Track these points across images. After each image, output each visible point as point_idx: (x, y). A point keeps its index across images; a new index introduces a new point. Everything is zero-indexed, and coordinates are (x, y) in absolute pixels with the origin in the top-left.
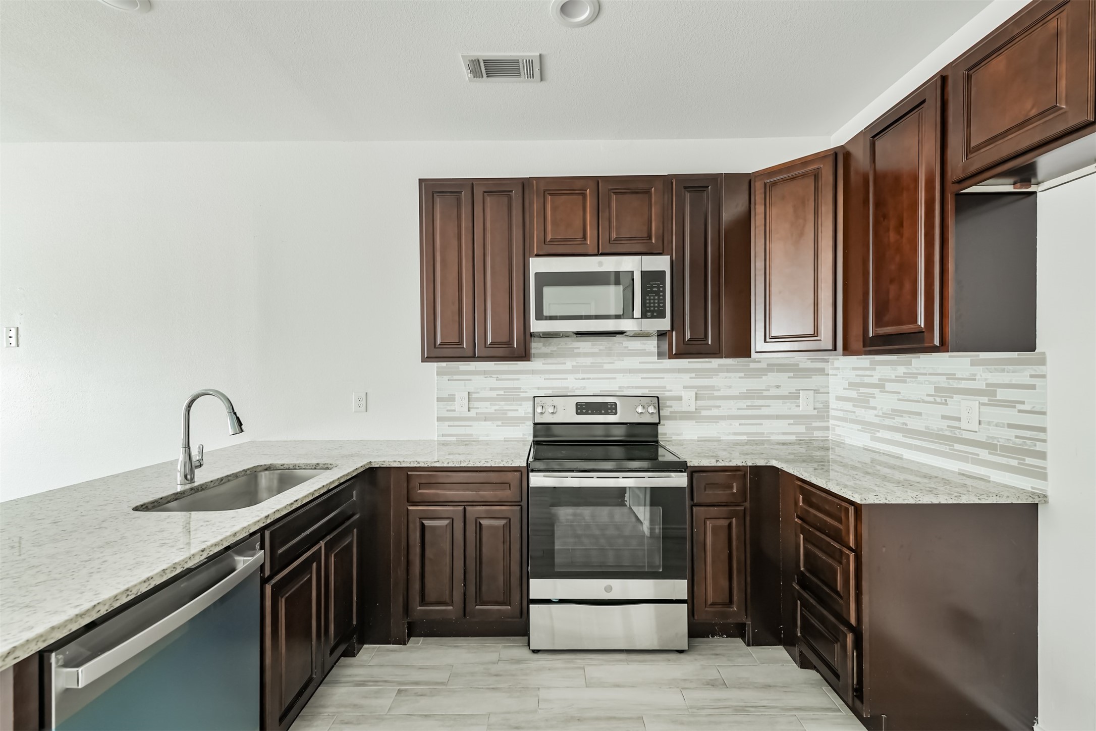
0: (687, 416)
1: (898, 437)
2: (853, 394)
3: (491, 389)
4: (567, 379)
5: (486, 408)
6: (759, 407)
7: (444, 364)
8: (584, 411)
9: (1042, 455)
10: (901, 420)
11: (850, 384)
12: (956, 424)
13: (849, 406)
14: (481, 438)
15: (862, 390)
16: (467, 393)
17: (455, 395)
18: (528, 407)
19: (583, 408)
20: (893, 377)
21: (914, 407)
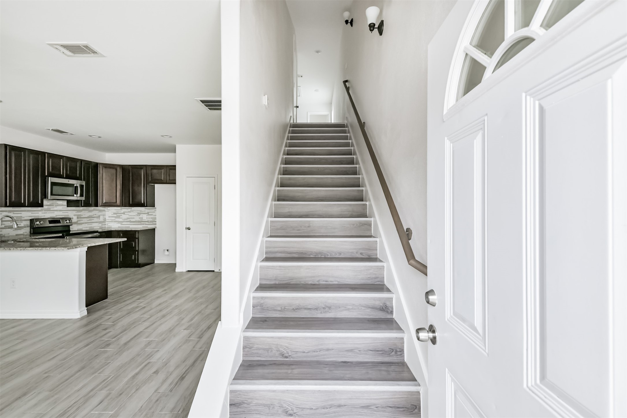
0: (76, 223)
1: (129, 223)
2: (115, 215)
4: (38, 214)
6: (91, 220)
10: (129, 220)
11: (113, 213)
12: (142, 219)
13: (114, 218)
14: (6, 235)
15: (118, 214)
18: (28, 223)
19: (51, 222)
20: (127, 211)
21: (133, 217)
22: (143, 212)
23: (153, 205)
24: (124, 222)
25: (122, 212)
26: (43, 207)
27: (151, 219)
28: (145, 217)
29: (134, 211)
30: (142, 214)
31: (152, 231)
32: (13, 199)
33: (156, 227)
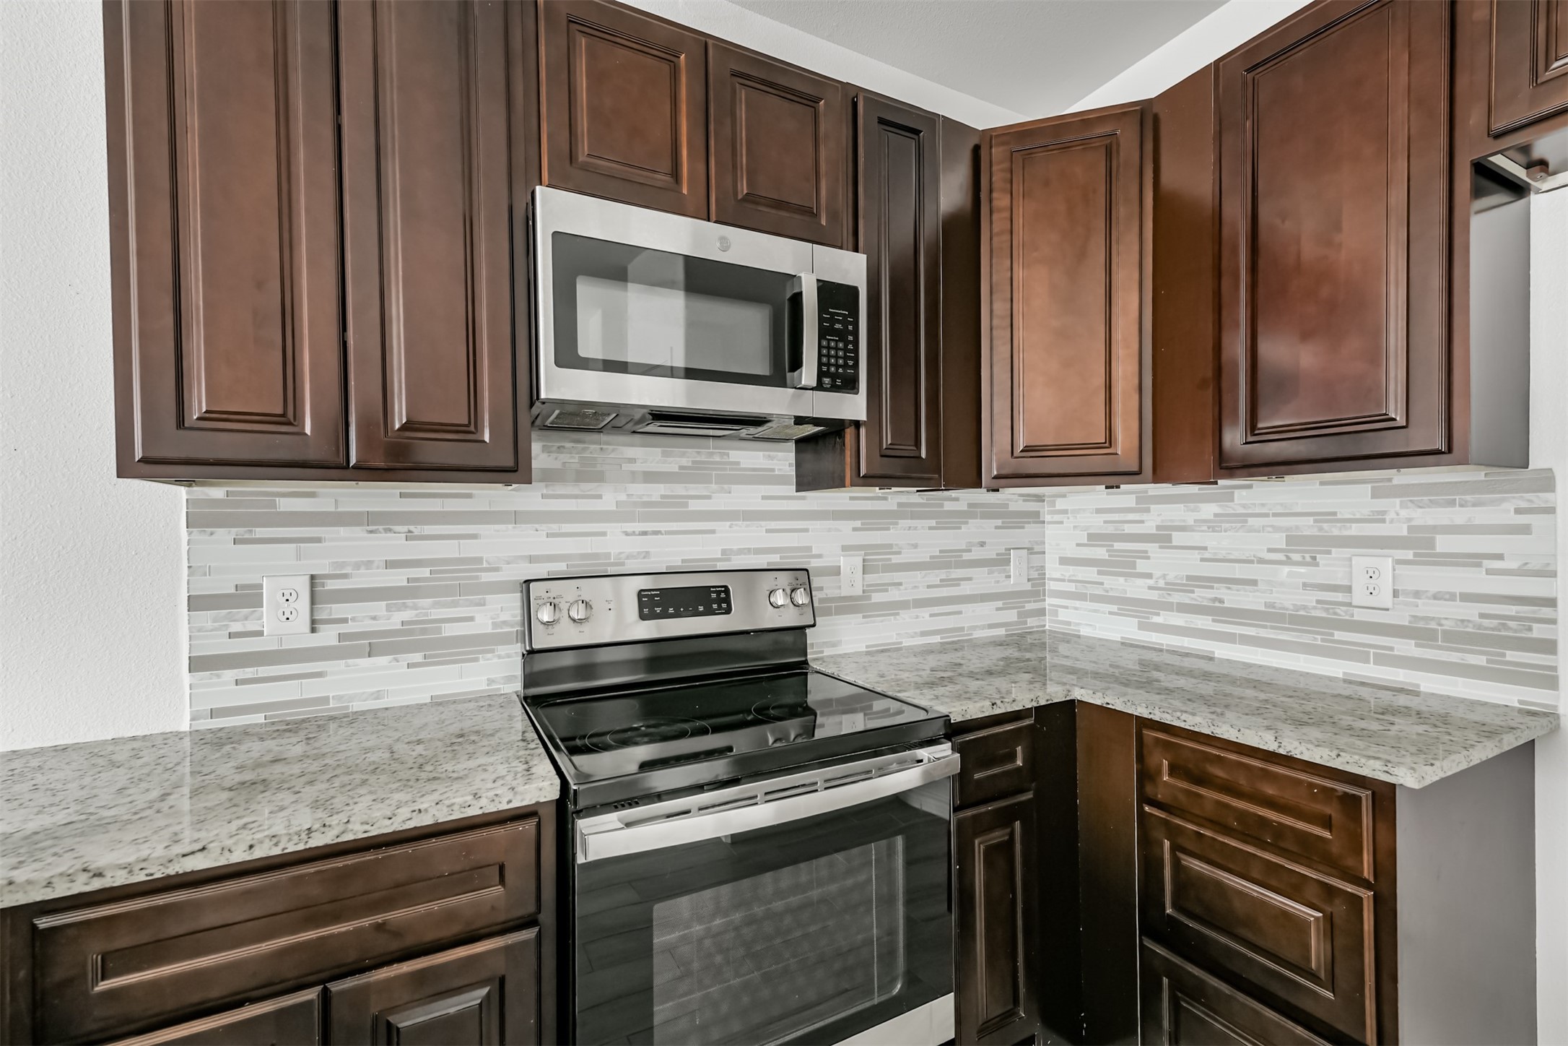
0: (849, 605)
1: (1202, 622)
2: (1101, 553)
3: (389, 564)
4: (604, 534)
5: (374, 618)
6: (956, 582)
7: (216, 492)
8: (658, 610)
9: (1550, 647)
10: (1210, 594)
11: (1091, 537)
12: (1340, 597)
13: (1090, 573)
14: (357, 706)
15: (1118, 546)
16: (307, 579)
17: (261, 586)
18: (510, 607)
19: (655, 602)
21: (1238, 571)
22: (1355, 530)
24: (1168, 607)
25: (1153, 519)
27: (1471, 611)
30: (1341, 551)
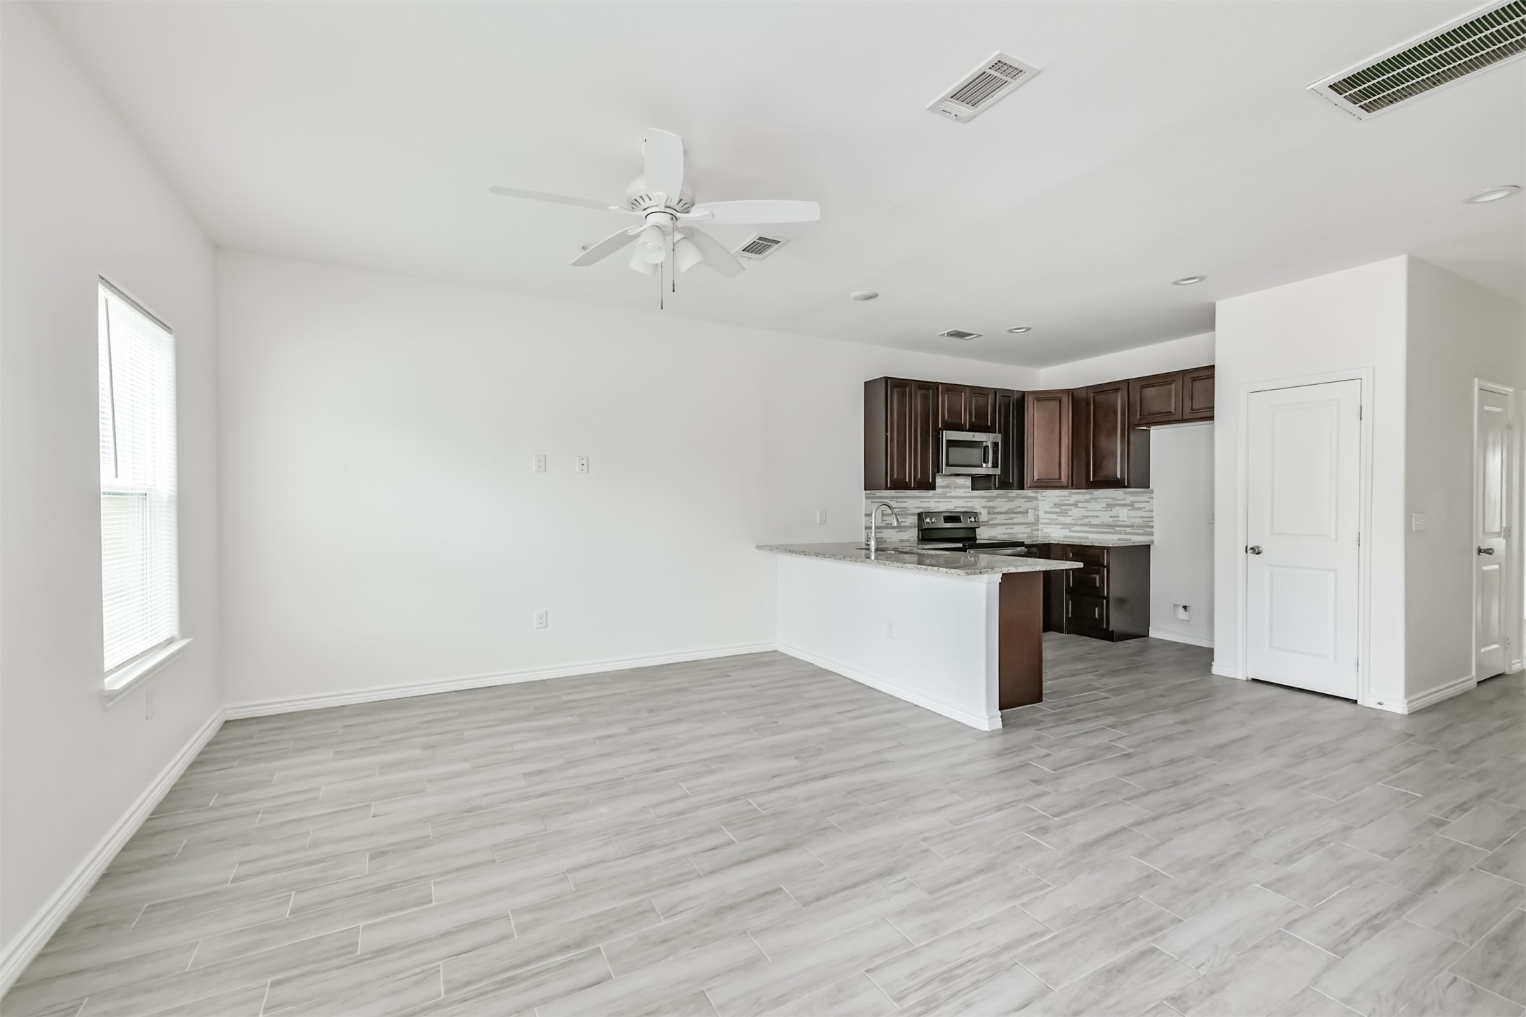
0: (986, 524)
1: (1086, 528)
2: (1058, 510)
4: (932, 503)
6: (1012, 519)
9: (1152, 527)
10: (1088, 520)
11: (1054, 505)
12: (1117, 519)
13: (1054, 516)
15: (1063, 507)
18: (915, 520)
19: (949, 519)
20: (1083, 500)
21: (1095, 514)
22: (1120, 502)
23: (1146, 485)
24: (1076, 525)
25: (1073, 500)
26: (935, 489)
27: (1141, 520)
28: (1124, 515)
29: (1098, 500)
30: (1116, 508)
31: (1143, 551)
32: (895, 476)
33: (1153, 542)
